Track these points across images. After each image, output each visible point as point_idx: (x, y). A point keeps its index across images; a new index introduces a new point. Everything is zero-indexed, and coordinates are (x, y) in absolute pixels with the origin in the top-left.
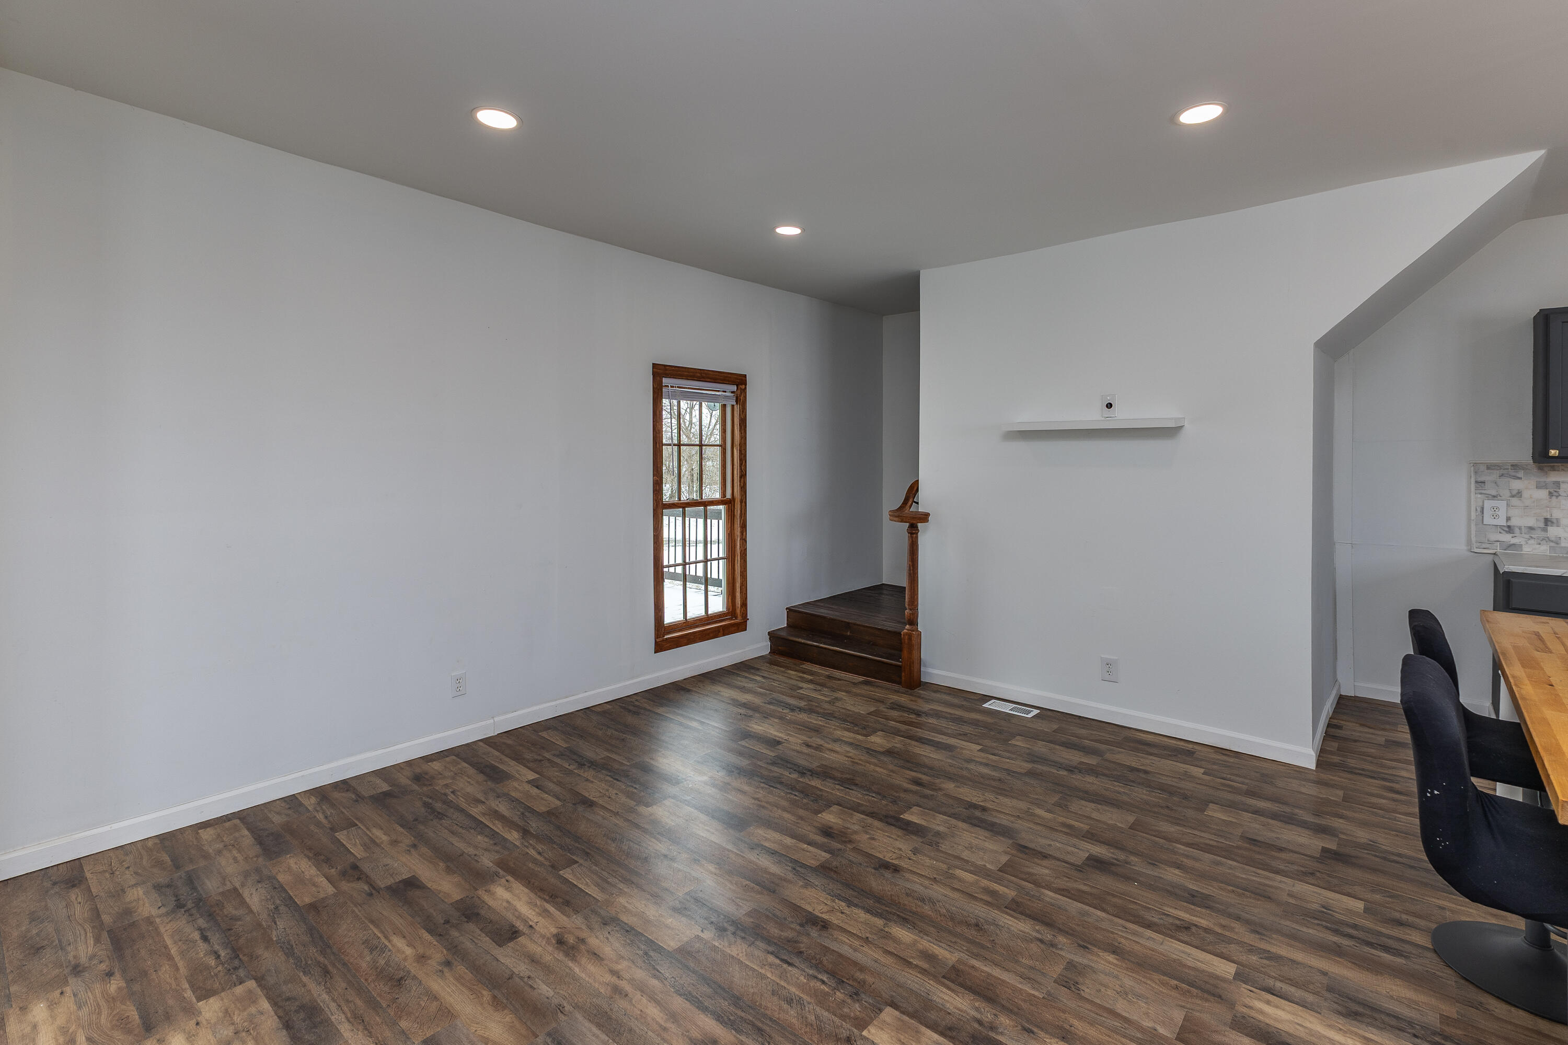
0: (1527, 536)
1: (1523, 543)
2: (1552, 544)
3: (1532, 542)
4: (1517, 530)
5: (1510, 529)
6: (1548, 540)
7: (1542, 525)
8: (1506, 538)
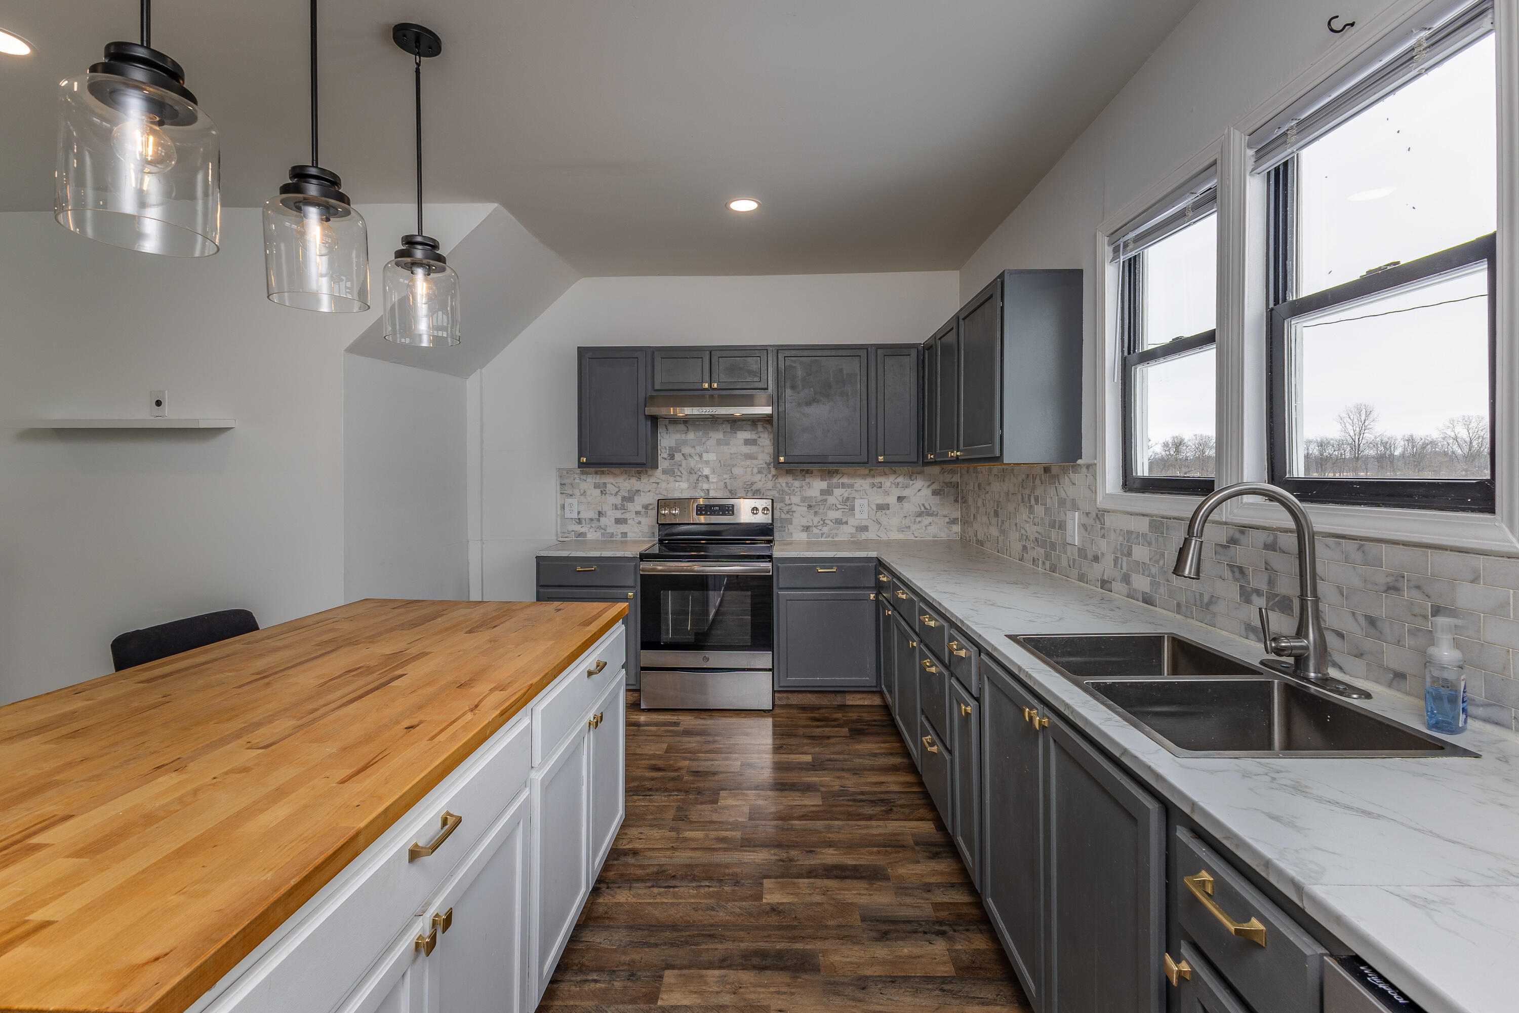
0: (589, 526)
1: (587, 531)
2: (603, 531)
3: (592, 530)
4: (583, 522)
5: (579, 521)
6: (600, 527)
7: (597, 517)
8: (578, 528)
